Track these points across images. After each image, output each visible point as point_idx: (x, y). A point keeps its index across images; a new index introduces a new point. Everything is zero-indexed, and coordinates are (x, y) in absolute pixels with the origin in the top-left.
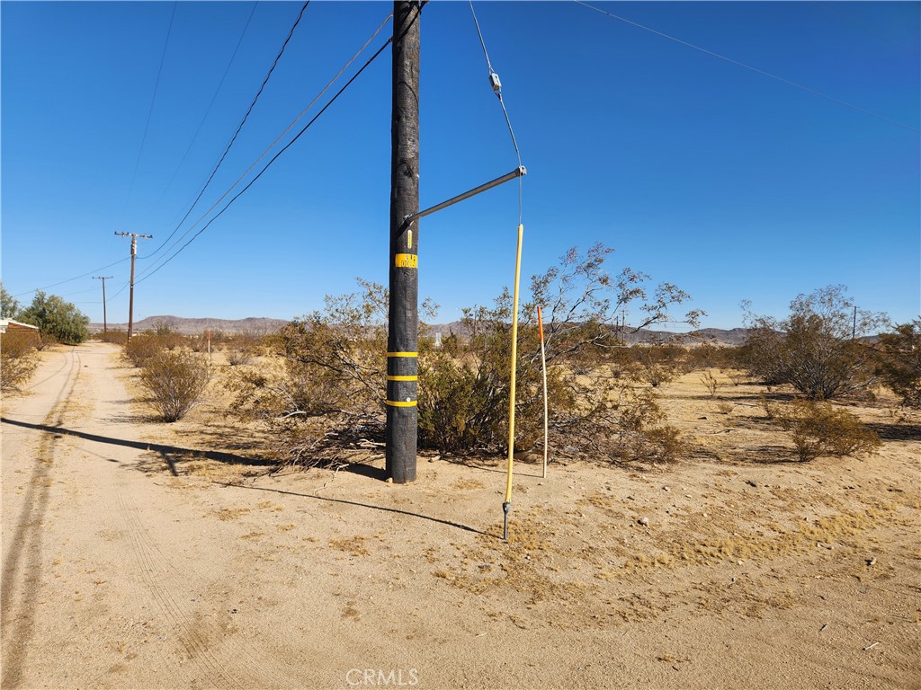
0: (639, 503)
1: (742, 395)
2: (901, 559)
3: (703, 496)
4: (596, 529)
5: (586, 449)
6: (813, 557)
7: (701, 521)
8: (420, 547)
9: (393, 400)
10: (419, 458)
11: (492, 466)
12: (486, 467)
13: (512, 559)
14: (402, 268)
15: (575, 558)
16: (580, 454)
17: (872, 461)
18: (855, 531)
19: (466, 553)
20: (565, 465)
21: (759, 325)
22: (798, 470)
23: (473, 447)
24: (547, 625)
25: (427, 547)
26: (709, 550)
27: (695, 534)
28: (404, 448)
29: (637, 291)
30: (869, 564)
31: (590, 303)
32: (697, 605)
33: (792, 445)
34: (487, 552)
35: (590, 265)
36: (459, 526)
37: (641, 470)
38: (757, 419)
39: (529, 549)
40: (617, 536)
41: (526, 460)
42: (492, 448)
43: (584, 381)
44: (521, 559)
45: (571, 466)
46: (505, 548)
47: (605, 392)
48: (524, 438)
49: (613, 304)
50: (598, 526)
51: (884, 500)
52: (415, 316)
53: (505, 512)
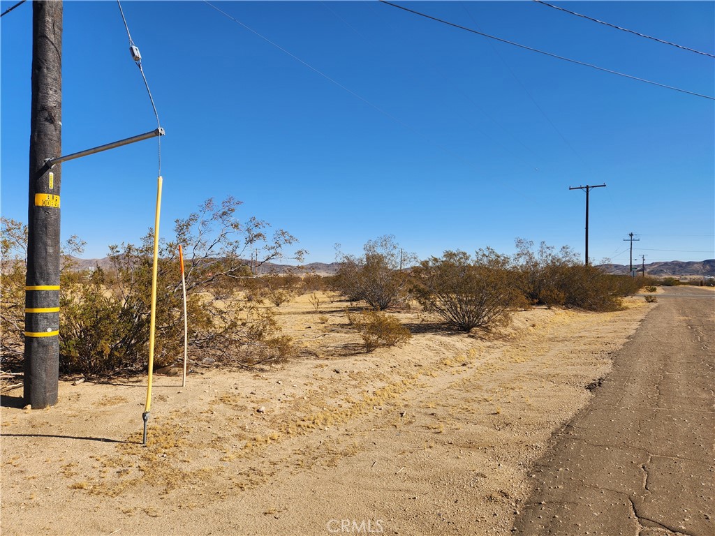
0: (258, 397)
1: (335, 309)
2: (419, 410)
3: (305, 384)
4: (224, 422)
5: (220, 359)
6: (371, 417)
7: (303, 403)
8: (57, 466)
9: (32, 331)
10: (61, 383)
11: (137, 382)
12: (131, 384)
13: (149, 459)
14: (42, 207)
15: (205, 448)
16: (216, 363)
17: (407, 348)
18: (395, 395)
19: (105, 462)
20: (202, 374)
21: (346, 261)
22: (365, 358)
23: (119, 367)
24: (177, 510)
25: (65, 464)
26: (307, 423)
27: (298, 414)
28: (44, 376)
29: (259, 235)
30: (402, 416)
31: (224, 243)
32: (295, 466)
33: (362, 342)
34: (126, 458)
35: (224, 214)
36: (99, 440)
37: (262, 370)
38: (343, 326)
39: (166, 448)
40: (241, 425)
41: (168, 374)
42: (138, 366)
43: (220, 304)
44: (158, 458)
45: (207, 374)
46: (143, 451)
47: (236, 313)
48: (166, 355)
49: (242, 244)
50: (226, 419)
51: (412, 373)
52: (57, 251)
53: (145, 420)
